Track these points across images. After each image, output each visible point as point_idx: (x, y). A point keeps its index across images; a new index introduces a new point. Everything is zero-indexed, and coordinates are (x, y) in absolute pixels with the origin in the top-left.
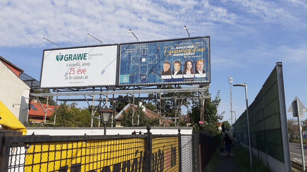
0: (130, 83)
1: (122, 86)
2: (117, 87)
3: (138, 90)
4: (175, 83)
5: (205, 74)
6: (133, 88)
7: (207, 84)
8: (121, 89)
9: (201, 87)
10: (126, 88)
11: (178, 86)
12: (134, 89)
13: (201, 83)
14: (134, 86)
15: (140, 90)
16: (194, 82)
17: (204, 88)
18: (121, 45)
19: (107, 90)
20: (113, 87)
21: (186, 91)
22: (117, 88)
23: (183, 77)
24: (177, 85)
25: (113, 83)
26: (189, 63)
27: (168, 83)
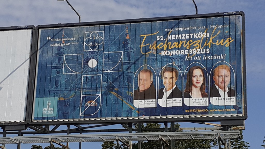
0: (59, 118)
1: (39, 125)
2: (28, 125)
3: (78, 134)
4: (164, 117)
5: (235, 97)
6: (67, 129)
7: (239, 122)
8: (38, 132)
9: (225, 128)
10: (50, 130)
11: (172, 125)
12: (69, 132)
13: (226, 119)
14: (68, 124)
15: (83, 134)
16: (208, 115)
17: (231, 131)
18: (40, 30)
19: (5, 133)
20: (19, 128)
21: (190, 138)
22: (29, 130)
23: (183, 103)
24: (170, 122)
25: (19, 117)
26: (198, 72)
27: (147, 118)
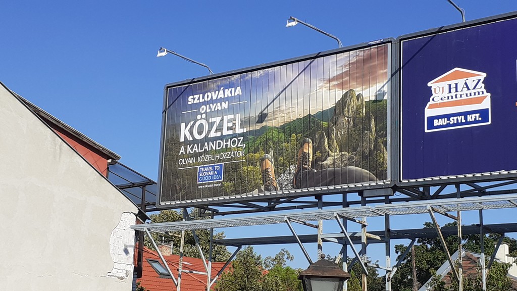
1: (412, 187)
2: (395, 188)
3: (476, 198)
10: (432, 193)
14: (457, 184)
19: (364, 202)
20: (383, 192)
